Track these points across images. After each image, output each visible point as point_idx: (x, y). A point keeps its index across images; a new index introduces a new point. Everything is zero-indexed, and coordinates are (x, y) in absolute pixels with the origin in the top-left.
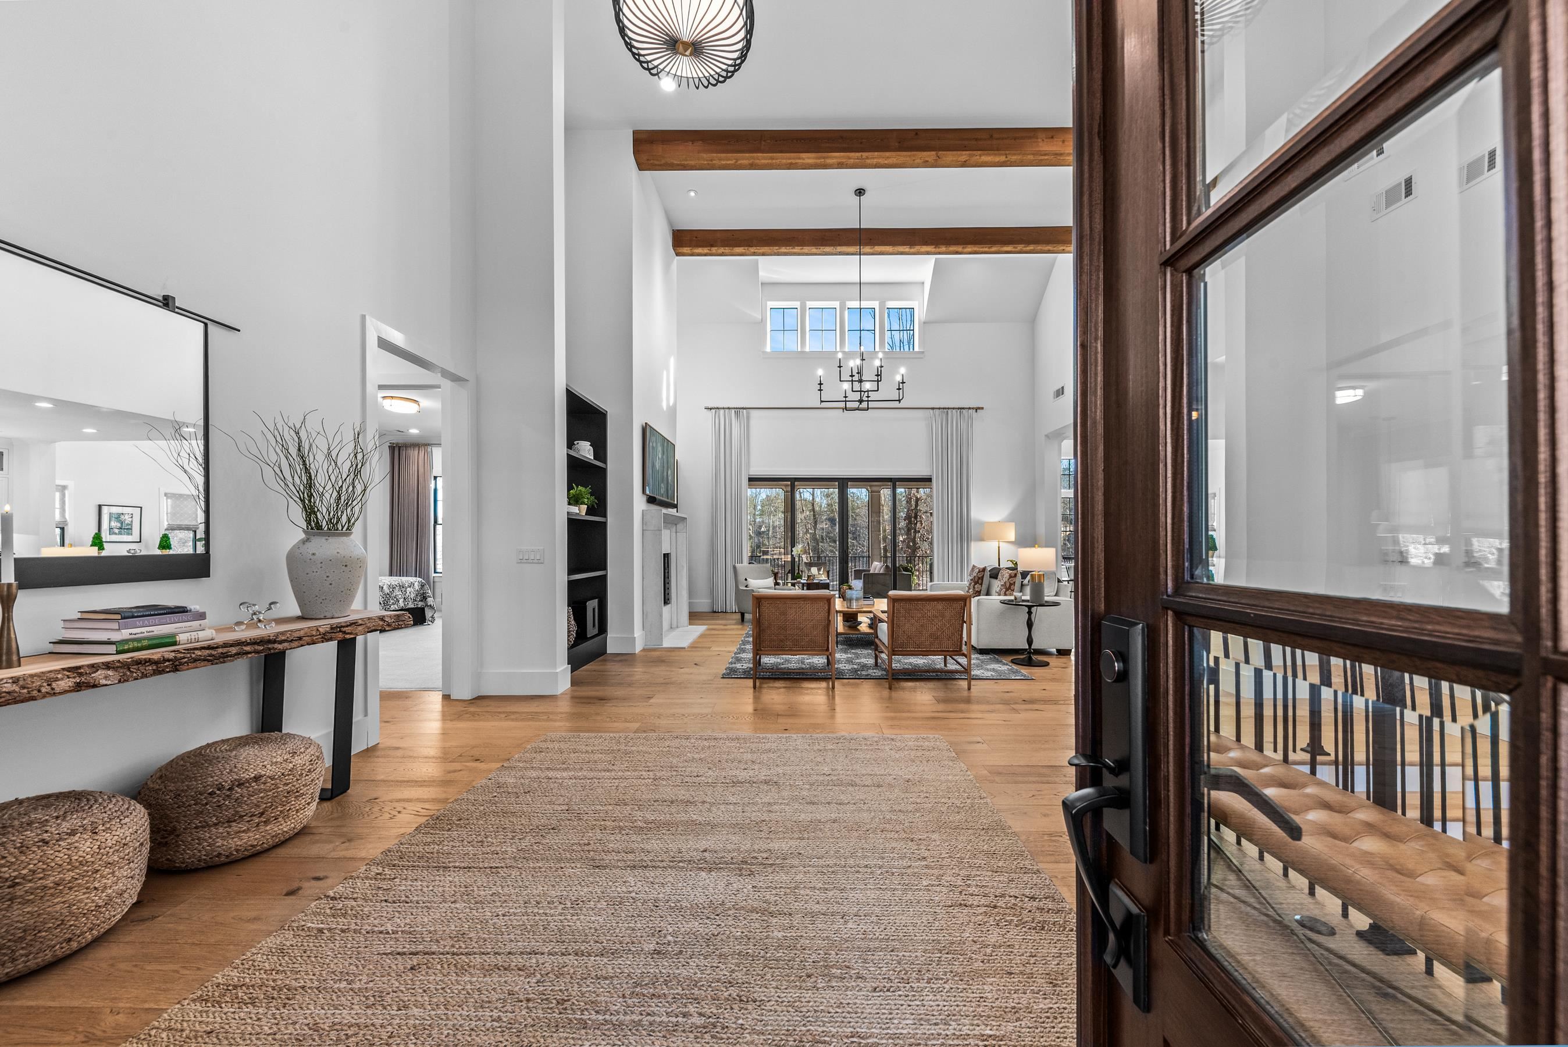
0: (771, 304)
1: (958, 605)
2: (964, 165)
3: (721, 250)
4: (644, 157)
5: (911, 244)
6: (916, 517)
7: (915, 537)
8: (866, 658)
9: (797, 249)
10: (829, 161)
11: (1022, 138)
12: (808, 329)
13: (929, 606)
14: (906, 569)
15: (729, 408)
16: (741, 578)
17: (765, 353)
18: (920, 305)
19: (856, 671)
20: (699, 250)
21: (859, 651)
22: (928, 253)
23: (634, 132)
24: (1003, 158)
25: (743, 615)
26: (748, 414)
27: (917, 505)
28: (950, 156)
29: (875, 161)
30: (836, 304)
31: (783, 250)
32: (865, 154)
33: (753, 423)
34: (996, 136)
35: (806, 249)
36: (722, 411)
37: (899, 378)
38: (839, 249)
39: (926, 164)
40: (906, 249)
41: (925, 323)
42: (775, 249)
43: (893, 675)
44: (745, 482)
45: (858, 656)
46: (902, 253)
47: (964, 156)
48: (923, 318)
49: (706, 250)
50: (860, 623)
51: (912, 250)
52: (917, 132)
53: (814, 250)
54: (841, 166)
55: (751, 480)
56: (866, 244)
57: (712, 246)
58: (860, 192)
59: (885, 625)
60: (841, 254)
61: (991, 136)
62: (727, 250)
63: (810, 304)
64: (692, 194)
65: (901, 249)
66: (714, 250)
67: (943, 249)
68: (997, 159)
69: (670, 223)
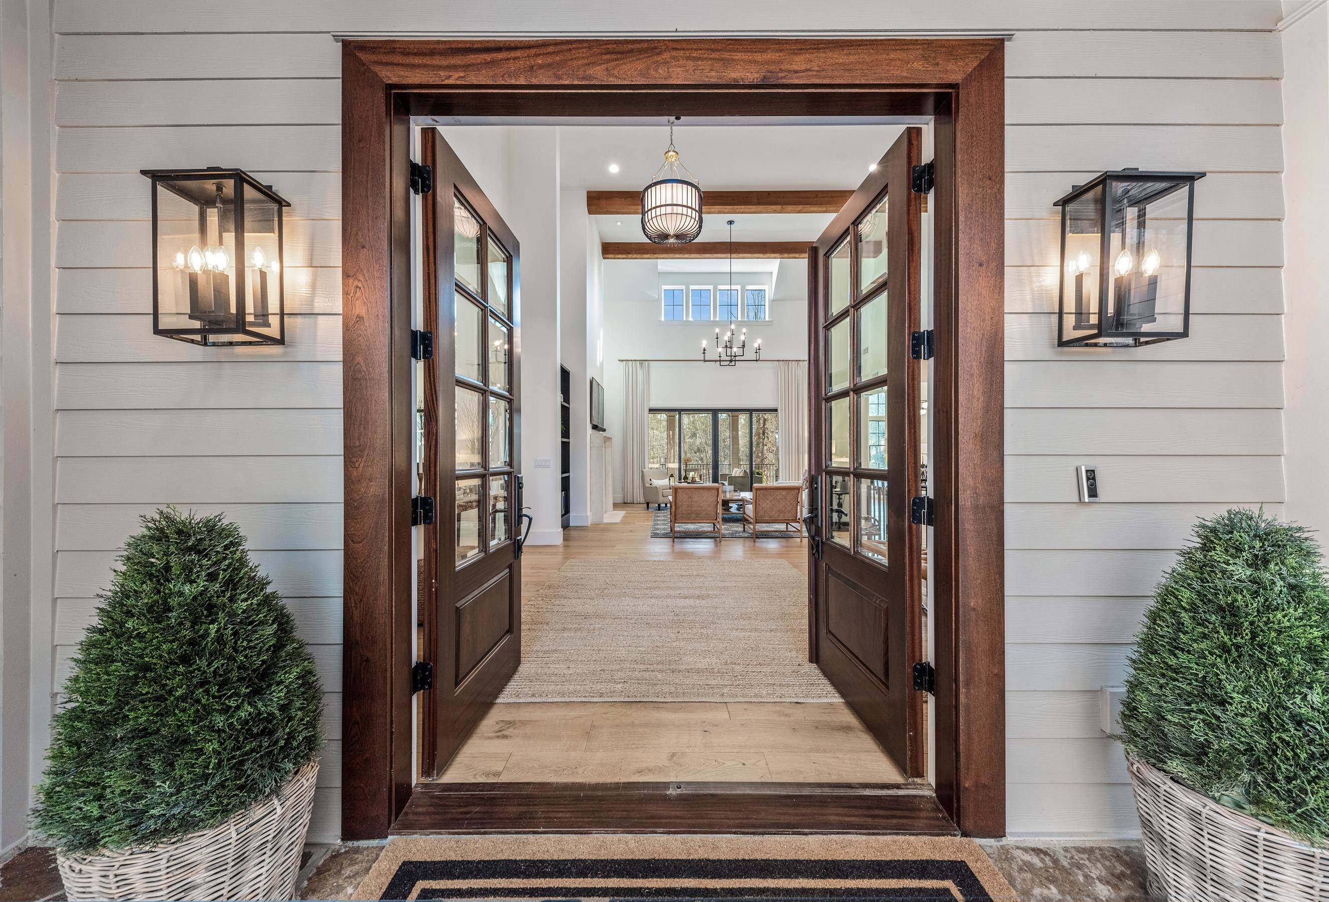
0: (665, 287)
1: (793, 492)
2: (799, 212)
3: (635, 256)
4: (594, 208)
5: (765, 252)
6: (764, 434)
7: (763, 449)
8: (738, 527)
9: (687, 256)
10: (712, 210)
11: (836, 197)
12: (690, 305)
13: (777, 493)
14: (758, 474)
15: (635, 360)
16: (647, 479)
17: (660, 321)
18: (769, 290)
19: (732, 534)
20: (620, 256)
21: (731, 524)
22: (775, 258)
23: (588, 192)
24: (825, 209)
25: (648, 504)
26: (648, 364)
27: (764, 424)
28: (790, 208)
29: (742, 210)
30: (711, 287)
31: (677, 256)
32: (736, 207)
33: (652, 371)
34: (819, 195)
35: (693, 256)
36: (630, 362)
37: (756, 345)
38: (715, 255)
39: (775, 212)
40: (761, 255)
41: (773, 301)
42: (672, 255)
43: (756, 535)
44: (647, 411)
45: (731, 527)
46: (758, 258)
47: (800, 207)
48: (772, 298)
49: (624, 256)
50: (731, 507)
51: (765, 256)
52: (769, 193)
53: (698, 256)
54: (719, 212)
55: (651, 410)
56: (734, 253)
57: (629, 253)
58: (731, 222)
59: (751, 506)
60: (716, 258)
61: (817, 196)
62: (639, 256)
63: (692, 287)
64: (619, 223)
65: (757, 255)
66: (630, 256)
67: (786, 255)
68: (821, 209)
69: (601, 238)
